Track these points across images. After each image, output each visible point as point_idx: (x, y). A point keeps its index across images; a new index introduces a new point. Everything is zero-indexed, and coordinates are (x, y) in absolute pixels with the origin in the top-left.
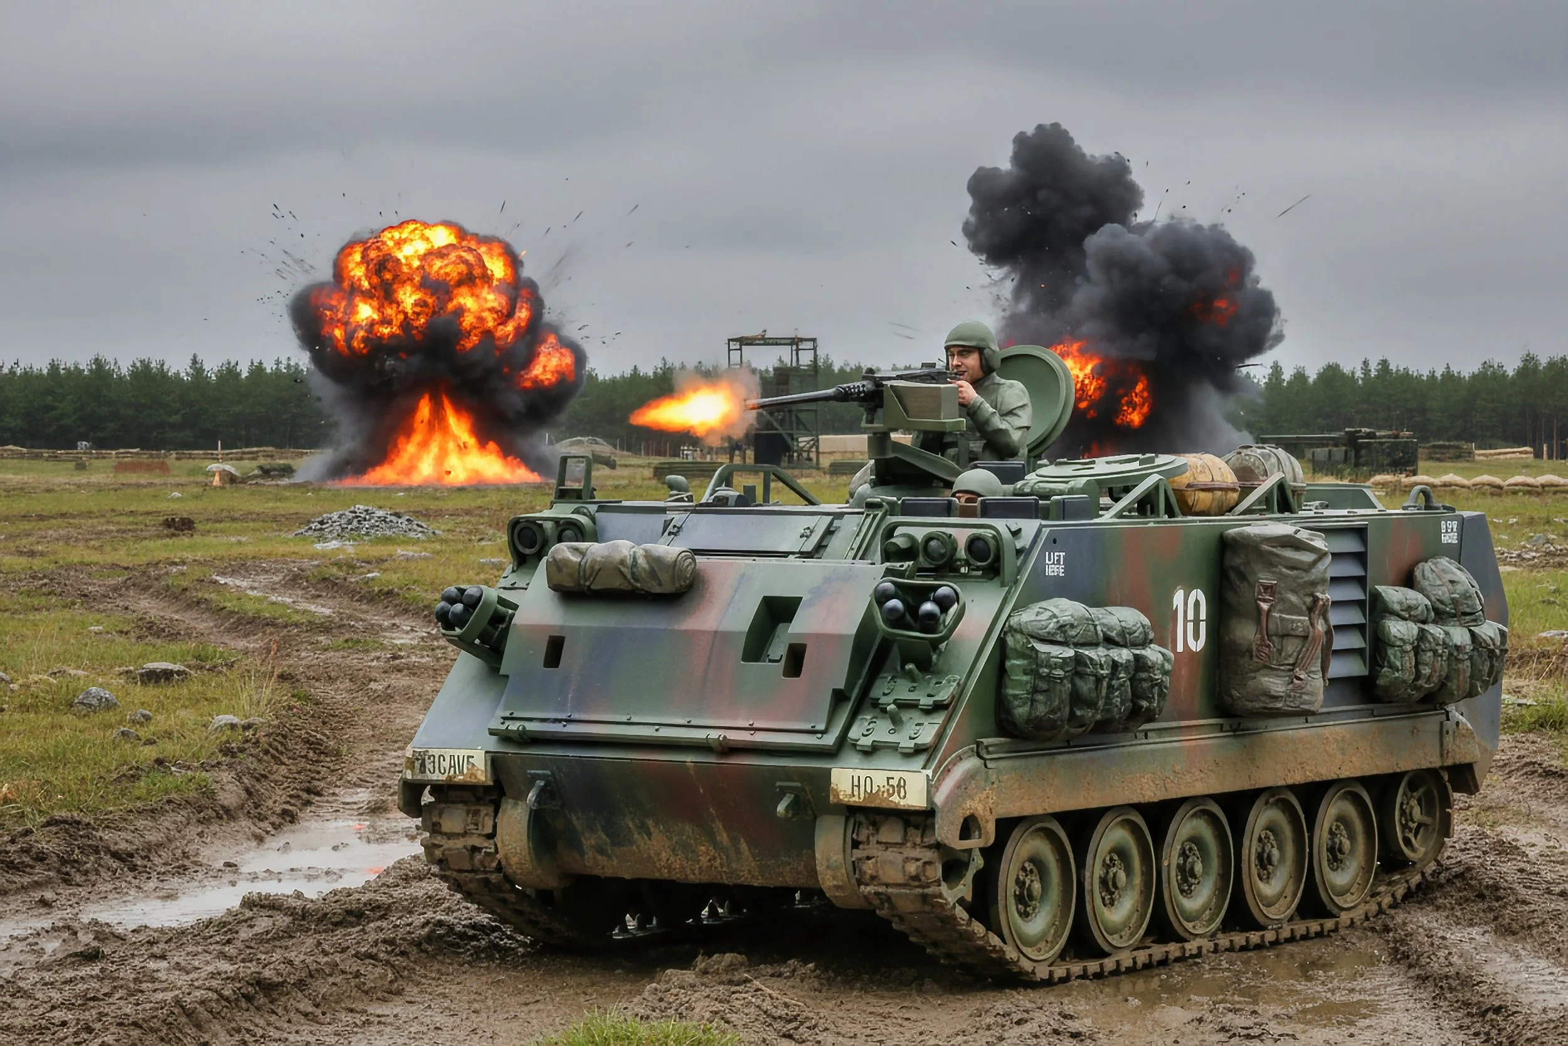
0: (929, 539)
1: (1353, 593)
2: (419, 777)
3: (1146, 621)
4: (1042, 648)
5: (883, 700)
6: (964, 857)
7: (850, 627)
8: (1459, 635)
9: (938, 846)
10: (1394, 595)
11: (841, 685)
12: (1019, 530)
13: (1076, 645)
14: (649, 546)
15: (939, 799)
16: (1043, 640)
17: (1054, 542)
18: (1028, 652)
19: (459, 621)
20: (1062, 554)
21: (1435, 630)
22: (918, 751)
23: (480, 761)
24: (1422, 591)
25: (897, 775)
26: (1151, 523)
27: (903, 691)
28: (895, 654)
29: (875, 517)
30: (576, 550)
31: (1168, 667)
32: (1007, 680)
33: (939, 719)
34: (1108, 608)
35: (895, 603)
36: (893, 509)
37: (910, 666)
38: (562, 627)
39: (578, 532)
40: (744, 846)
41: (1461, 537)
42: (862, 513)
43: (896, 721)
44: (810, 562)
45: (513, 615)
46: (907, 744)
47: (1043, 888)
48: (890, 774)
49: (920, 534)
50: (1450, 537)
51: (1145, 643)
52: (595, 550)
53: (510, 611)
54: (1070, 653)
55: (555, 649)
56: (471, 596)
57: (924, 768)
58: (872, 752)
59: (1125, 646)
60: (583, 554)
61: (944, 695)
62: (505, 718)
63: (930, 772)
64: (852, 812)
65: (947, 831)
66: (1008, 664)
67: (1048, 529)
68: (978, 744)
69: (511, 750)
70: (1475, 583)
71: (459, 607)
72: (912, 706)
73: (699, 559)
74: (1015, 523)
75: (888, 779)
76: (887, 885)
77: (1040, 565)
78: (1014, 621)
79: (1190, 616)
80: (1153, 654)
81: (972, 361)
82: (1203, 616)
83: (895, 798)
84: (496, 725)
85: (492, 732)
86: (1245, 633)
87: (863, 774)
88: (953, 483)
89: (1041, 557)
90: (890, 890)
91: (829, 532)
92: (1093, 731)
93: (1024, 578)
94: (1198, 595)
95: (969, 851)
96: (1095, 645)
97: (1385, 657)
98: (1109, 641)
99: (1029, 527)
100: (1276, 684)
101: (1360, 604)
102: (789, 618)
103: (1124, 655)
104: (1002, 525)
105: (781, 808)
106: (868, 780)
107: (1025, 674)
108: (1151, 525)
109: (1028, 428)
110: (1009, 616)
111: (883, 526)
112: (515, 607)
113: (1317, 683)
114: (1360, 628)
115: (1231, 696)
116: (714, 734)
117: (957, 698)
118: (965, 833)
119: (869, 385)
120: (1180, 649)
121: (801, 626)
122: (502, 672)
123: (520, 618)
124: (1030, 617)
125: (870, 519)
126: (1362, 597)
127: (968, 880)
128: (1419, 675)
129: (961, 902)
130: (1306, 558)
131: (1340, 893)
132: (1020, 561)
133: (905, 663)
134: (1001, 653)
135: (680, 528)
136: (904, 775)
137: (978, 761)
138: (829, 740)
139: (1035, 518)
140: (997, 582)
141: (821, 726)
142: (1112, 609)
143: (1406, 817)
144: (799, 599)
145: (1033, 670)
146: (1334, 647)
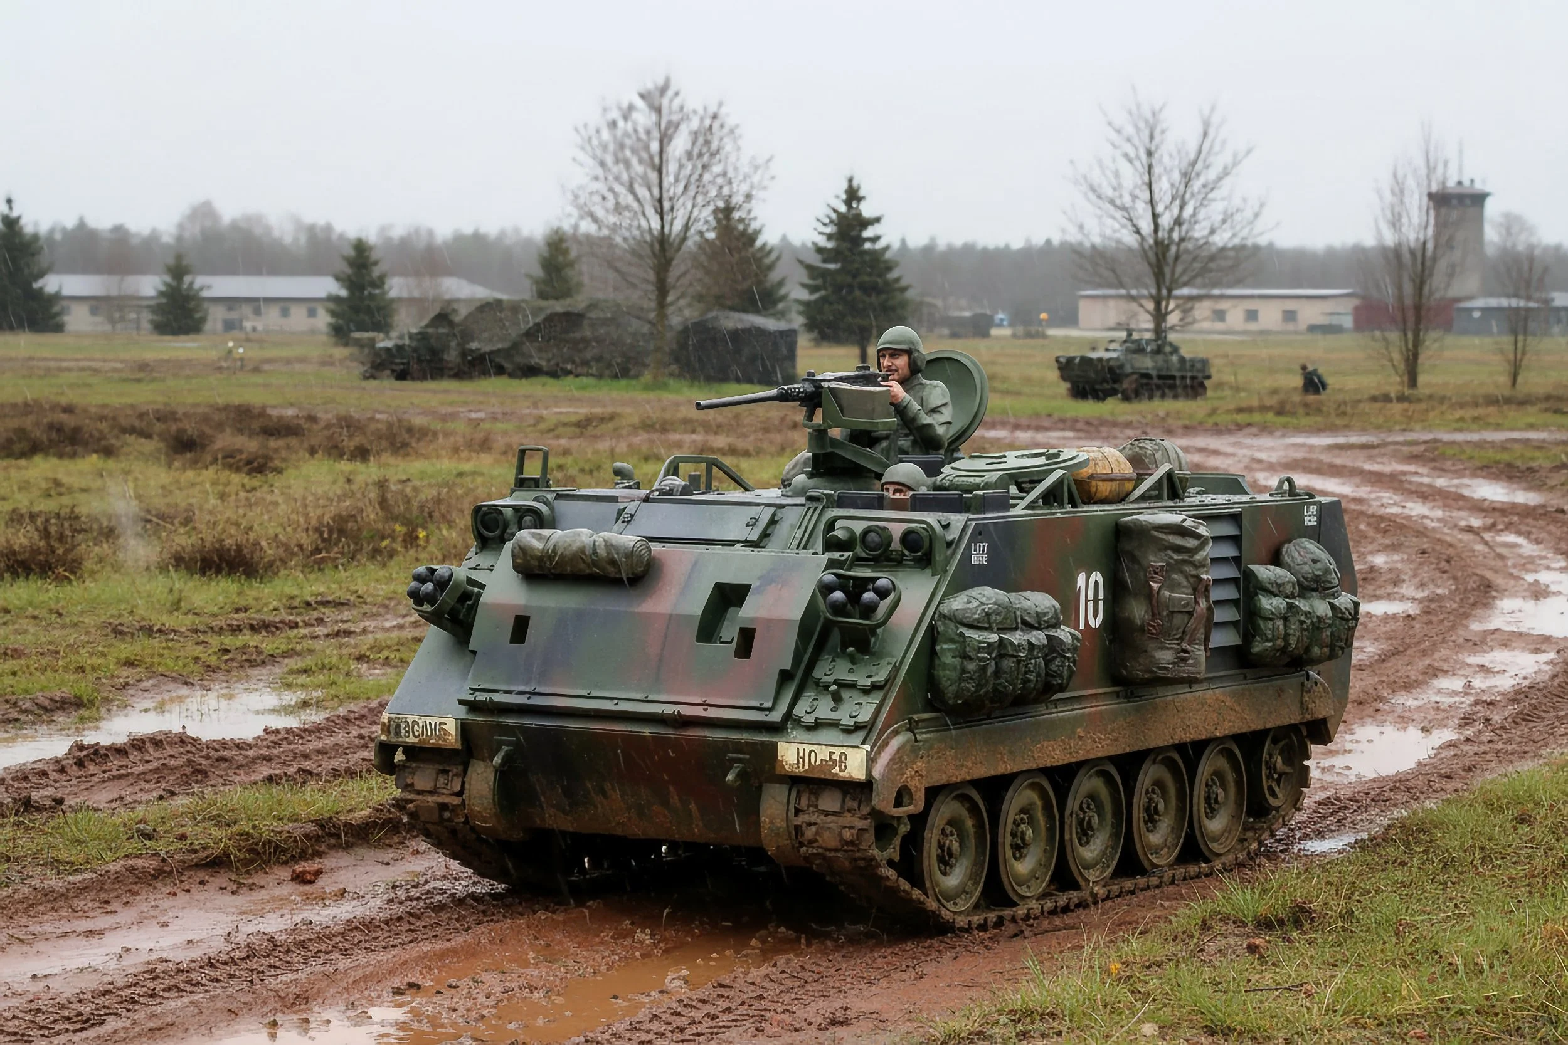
0: (866, 532)
1: (1229, 572)
2: (394, 739)
3: (1058, 606)
4: (969, 633)
5: (825, 680)
6: (894, 823)
7: (796, 612)
8: (1322, 608)
9: (875, 814)
10: (1265, 572)
11: (788, 666)
12: (949, 524)
13: (999, 630)
14: (605, 534)
15: (877, 773)
16: (970, 626)
17: (978, 535)
18: (957, 638)
19: (430, 598)
20: (986, 545)
21: (1302, 604)
22: (857, 727)
23: (451, 726)
24: (1289, 568)
26: (1058, 513)
27: (843, 672)
28: (836, 637)
29: (816, 508)
30: (539, 538)
31: (1075, 644)
32: (937, 662)
33: (875, 698)
34: (1025, 593)
35: (838, 595)
36: (830, 503)
37: (850, 649)
38: (526, 606)
39: (540, 521)
40: (693, 806)
41: (1319, 520)
42: (804, 505)
43: (837, 699)
44: (756, 551)
45: (479, 595)
47: (960, 845)
49: (859, 527)
50: (1310, 521)
51: (1056, 626)
52: (555, 535)
53: (476, 590)
54: (993, 638)
55: (521, 627)
56: (441, 577)
57: (863, 743)
58: (816, 727)
59: (1039, 629)
60: (545, 540)
61: (880, 677)
62: (474, 690)
63: (868, 748)
64: (796, 781)
65: (883, 801)
66: (938, 648)
67: (974, 523)
68: (910, 720)
69: (480, 719)
70: (1332, 560)
71: (429, 586)
72: (852, 686)
73: (656, 547)
74: (944, 517)
75: (831, 754)
76: (826, 849)
77: (967, 555)
78: (945, 609)
79: (1091, 596)
80: (1064, 633)
81: (902, 362)
82: (1101, 595)
83: (836, 770)
84: (466, 695)
85: (461, 702)
86: (1138, 611)
87: (808, 748)
88: (882, 475)
89: (968, 547)
90: (827, 853)
91: (773, 522)
92: (1013, 703)
93: (952, 568)
94: (1097, 577)
95: (899, 818)
96: (1015, 629)
97: (1257, 628)
98: (1028, 626)
99: (958, 520)
100: (1165, 657)
101: (1235, 581)
102: (740, 602)
103: (1038, 637)
104: (931, 518)
105: (730, 777)
106: (812, 754)
107: (953, 656)
108: (1059, 515)
109: (950, 423)
110: (939, 603)
111: (824, 520)
112: (482, 586)
113: (1201, 653)
114: (1235, 602)
115: (1126, 668)
116: (669, 709)
117: (890, 680)
118: (898, 803)
119: (809, 388)
120: (1082, 626)
121: (750, 611)
122: (471, 648)
123: (486, 597)
124: (957, 603)
125: (811, 511)
126: (1237, 575)
127: (897, 841)
128: (1287, 644)
129: (891, 863)
130: (1191, 543)
131: (1215, 839)
132: (949, 552)
133: (844, 646)
134: (932, 635)
135: (632, 516)
136: (844, 750)
137: (909, 735)
138: (776, 716)
139: (960, 512)
140: (929, 571)
141: (769, 704)
142: (1028, 594)
143: (1272, 768)
144: (749, 586)
145: (962, 655)
146: (1214, 622)
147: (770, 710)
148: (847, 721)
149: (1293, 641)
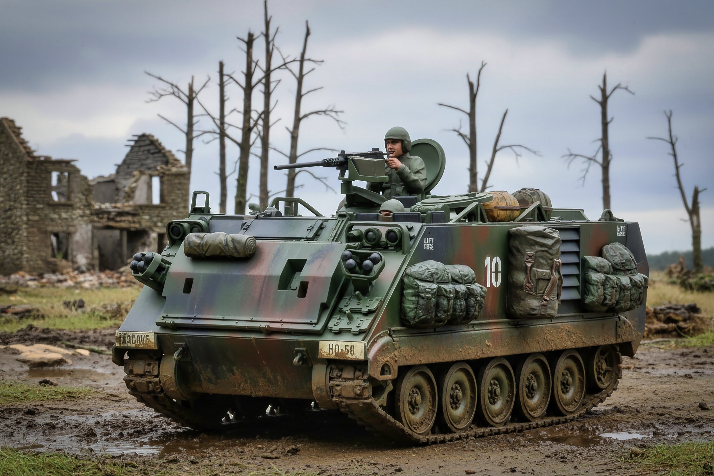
0: (368, 231)
1: (574, 259)
2: (123, 345)
3: (473, 272)
4: (421, 284)
5: (345, 309)
6: (384, 384)
7: (330, 273)
8: (625, 280)
9: (371, 380)
10: (594, 260)
11: (325, 301)
12: (412, 227)
13: (437, 283)
14: (233, 235)
15: (370, 356)
16: (422, 280)
17: (428, 234)
18: (414, 286)
19: (142, 270)
20: (432, 239)
21: (614, 278)
22: (361, 332)
23: (152, 338)
24: (607, 258)
25: (350, 344)
26: (474, 224)
27: (354, 305)
28: (351, 287)
29: (343, 221)
30: (198, 237)
31: (483, 294)
32: (404, 299)
33: (371, 318)
34: (454, 266)
35: (351, 261)
36: (351, 217)
37: (357, 292)
38: (191, 274)
39: (201, 229)
40: (278, 377)
41: (626, 234)
42: (336, 220)
43: (350, 318)
44: (312, 243)
45: (168, 268)
47: (422, 399)
48: (347, 343)
49: (364, 229)
50: (621, 233)
51: (472, 283)
52: (208, 237)
53: (167, 265)
54: (434, 286)
55: (189, 284)
56: (148, 257)
57: (363, 340)
58: (339, 332)
59: (462, 283)
60: (202, 238)
61: (374, 307)
62: (164, 317)
63: (365, 342)
64: (330, 362)
65: (374, 372)
66: (405, 292)
67: (426, 227)
68: (390, 329)
69: (167, 332)
70: (632, 255)
71: (142, 263)
72: (358, 312)
73: (258, 241)
74: (410, 224)
75: (346, 346)
76: (346, 398)
77: (422, 244)
78: (408, 271)
79: (494, 270)
80: (476, 287)
81: (398, 146)
82: (500, 269)
83: (349, 356)
84: (160, 321)
85: (158, 324)
86: (520, 277)
87: (334, 343)
88: (380, 206)
89: (422, 240)
90: (348, 401)
91: (321, 228)
92: (447, 324)
93: (413, 251)
94: (497, 259)
95: (386, 381)
96: (447, 283)
97: (589, 291)
98: (455, 281)
99: (417, 226)
100: (534, 303)
101: (577, 264)
102: (300, 269)
103: (462, 288)
104: (403, 225)
105: (296, 360)
106: (337, 347)
107: (413, 296)
109: (425, 179)
110: (406, 269)
111: (347, 225)
112: (170, 264)
113: (555, 302)
114: (577, 276)
115: (514, 309)
116: (263, 325)
117: (379, 308)
118: (383, 372)
119: (342, 158)
120: (489, 285)
121: (306, 272)
122: (163, 295)
123: (172, 269)
124: (415, 269)
125: (340, 222)
126: (578, 261)
127: (385, 396)
128: (605, 299)
129: (381, 406)
130: (549, 242)
131: (567, 404)
132: (412, 242)
133: (355, 291)
134: (402, 286)
135: (249, 226)
136: (353, 344)
137: (389, 338)
138: (319, 327)
139: (419, 222)
140: (400, 253)
141: (315, 321)
142: (456, 266)
143: (599, 368)
144: (306, 260)
145: (417, 295)
146: (563, 285)
148: (355, 329)
149: (608, 298)
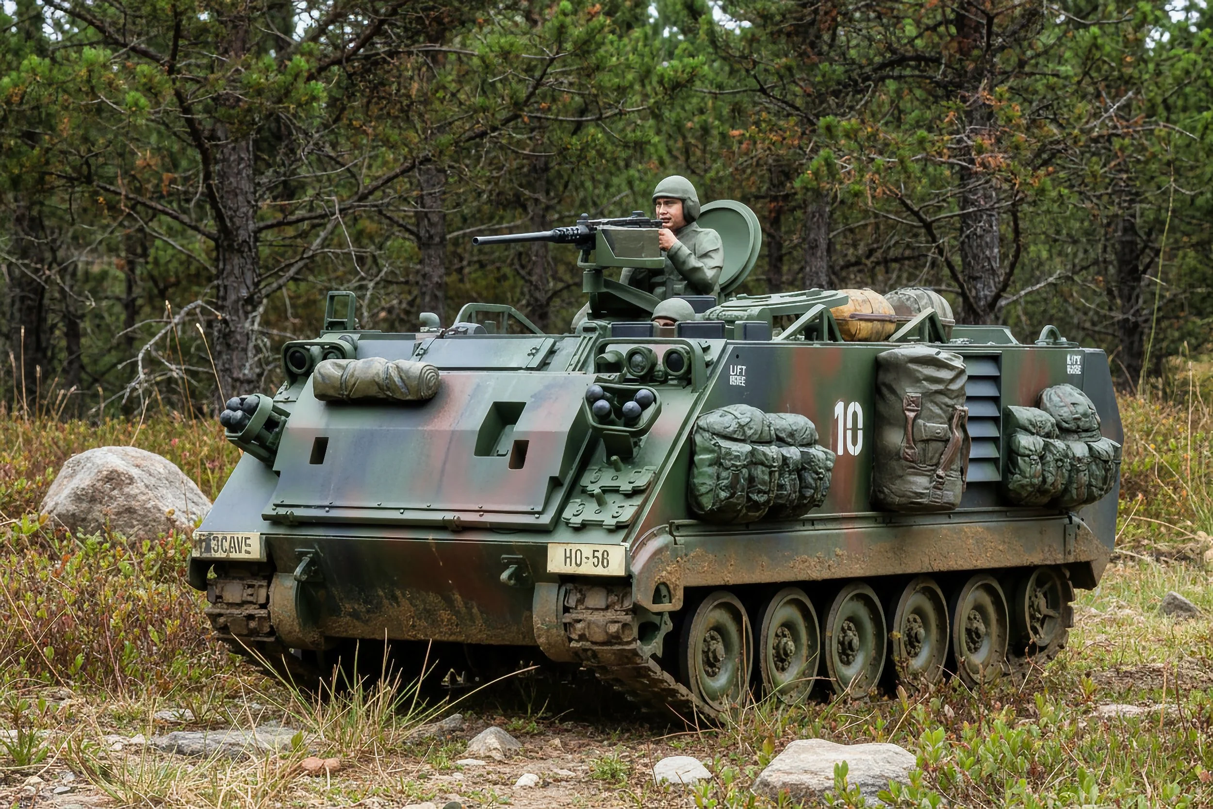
0: (632, 354)
2: (205, 555)
3: (813, 426)
4: (724, 444)
5: (590, 487)
6: (656, 620)
7: (565, 426)
8: (1079, 449)
9: (637, 610)
10: (1024, 413)
11: (556, 474)
12: (708, 348)
13: (752, 442)
14: (400, 362)
15: (636, 569)
16: (725, 438)
17: (736, 358)
18: (713, 448)
19: (240, 425)
20: (744, 367)
21: (1059, 444)
22: (619, 527)
23: (255, 541)
24: (1048, 411)
25: (601, 549)
26: (817, 345)
27: (607, 479)
29: (591, 338)
30: (338, 366)
31: (830, 464)
32: (696, 471)
33: (638, 501)
34: (781, 414)
35: (602, 403)
36: (605, 332)
37: (614, 458)
38: (325, 430)
39: (340, 353)
40: (475, 610)
41: (1082, 369)
43: (601, 502)
44: (536, 375)
45: (285, 422)
46: (610, 522)
47: (725, 650)
48: (596, 548)
49: (624, 349)
50: (1074, 369)
51: (809, 445)
52: (355, 366)
53: (283, 418)
54: (747, 448)
55: (320, 448)
56: (249, 405)
57: (624, 540)
58: (582, 528)
59: (794, 445)
60: (344, 368)
61: (641, 481)
62: (277, 506)
63: (627, 545)
64: (564, 579)
65: (642, 596)
66: (696, 458)
67: (732, 347)
68: (671, 525)
69: (281, 531)
70: (1093, 406)
71: (240, 413)
72: (615, 490)
73: (441, 373)
74: (705, 342)
75: (594, 551)
76: (593, 643)
77: (725, 376)
78: (701, 423)
79: (849, 425)
80: (819, 452)
81: (676, 210)
82: (860, 425)
83: (600, 568)
84: (270, 511)
85: (266, 518)
86: (895, 438)
87: (574, 547)
89: (726, 368)
90: (595, 648)
91: (551, 352)
92: (768, 515)
93: (710, 387)
94: (856, 407)
95: (660, 614)
96: (769, 443)
97: (1015, 464)
98: (780, 441)
99: (717, 345)
100: (920, 483)
101: (995, 420)
102: (515, 420)
103: (793, 453)
104: (695, 343)
105: (504, 576)
106: (579, 553)
107: (710, 465)
109: (721, 268)
110: (698, 417)
111: (598, 345)
112: (287, 415)
113: (956, 484)
114: (994, 440)
115: (883, 492)
116: (449, 516)
117: (650, 485)
118: (657, 598)
119: (584, 229)
120: (840, 452)
121: (523, 426)
122: (275, 469)
123: (292, 423)
124: (715, 419)
125: (587, 340)
126: (997, 414)
127: (660, 638)
128: (1044, 481)
129: (654, 656)
130: (946, 375)
132: (708, 371)
133: (610, 455)
134: (691, 448)
135: (426, 350)
136: (607, 548)
137: (670, 538)
138: (546, 519)
139: (721, 338)
140: (689, 389)
141: (539, 508)
142: (784, 415)
143: (1035, 608)
144: (524, 404)
145: (717, 462)
146: (971, 456)
147: (539, 513)
149: (1050, 479)
